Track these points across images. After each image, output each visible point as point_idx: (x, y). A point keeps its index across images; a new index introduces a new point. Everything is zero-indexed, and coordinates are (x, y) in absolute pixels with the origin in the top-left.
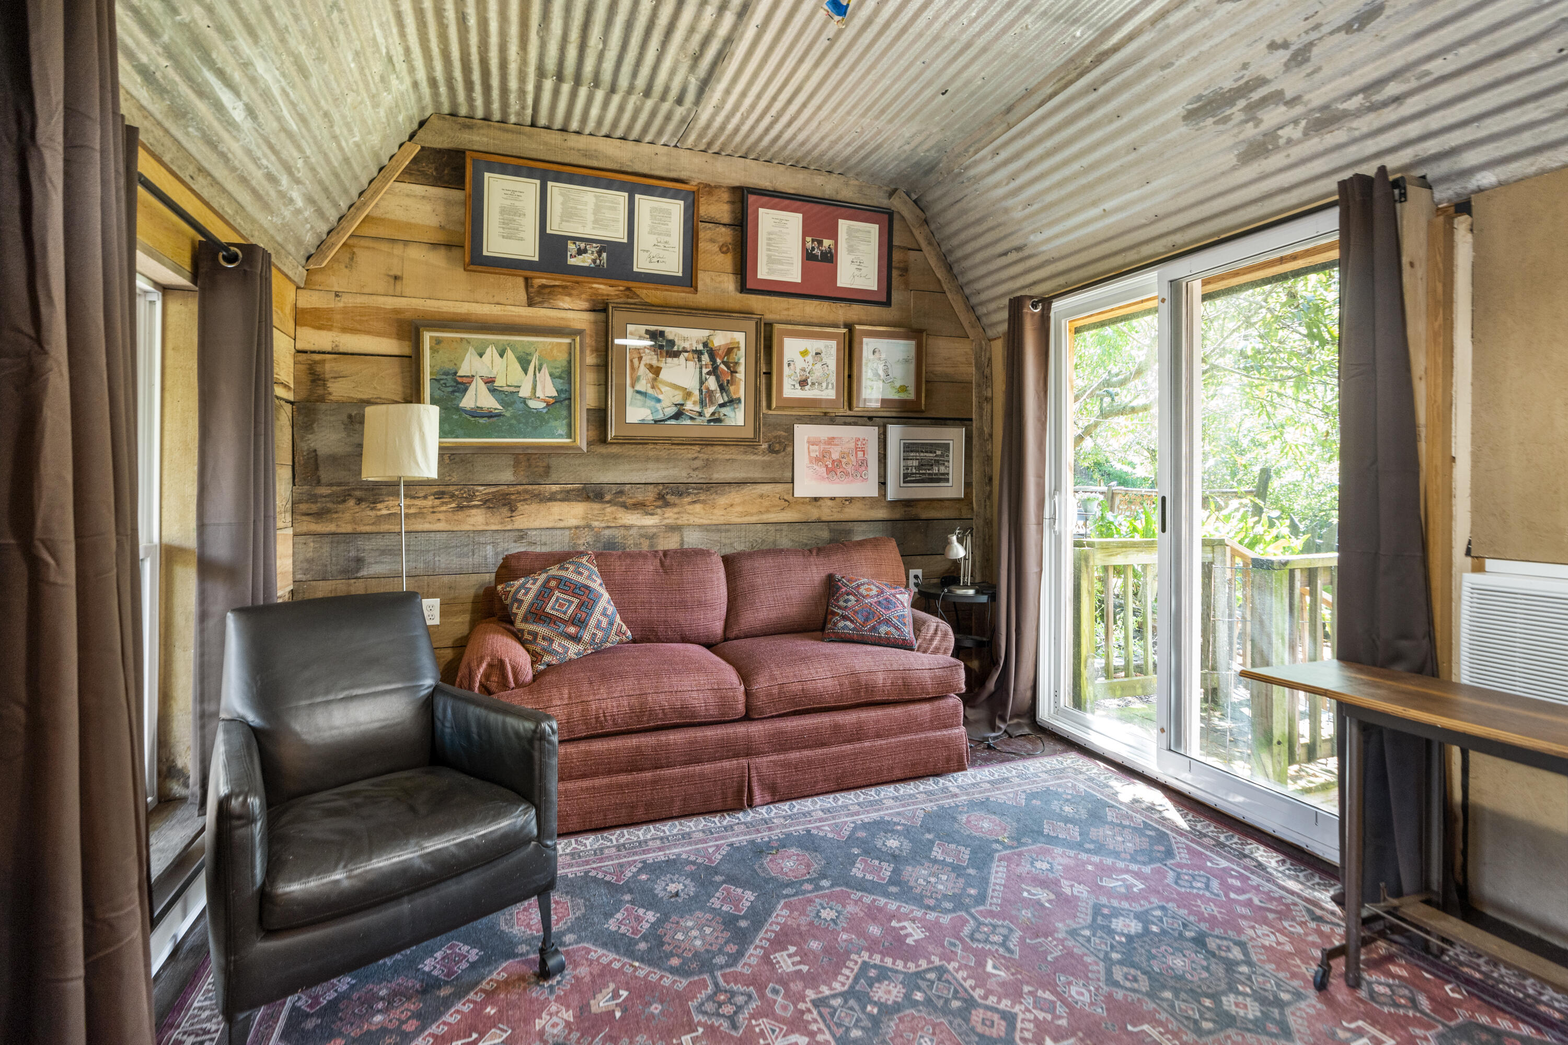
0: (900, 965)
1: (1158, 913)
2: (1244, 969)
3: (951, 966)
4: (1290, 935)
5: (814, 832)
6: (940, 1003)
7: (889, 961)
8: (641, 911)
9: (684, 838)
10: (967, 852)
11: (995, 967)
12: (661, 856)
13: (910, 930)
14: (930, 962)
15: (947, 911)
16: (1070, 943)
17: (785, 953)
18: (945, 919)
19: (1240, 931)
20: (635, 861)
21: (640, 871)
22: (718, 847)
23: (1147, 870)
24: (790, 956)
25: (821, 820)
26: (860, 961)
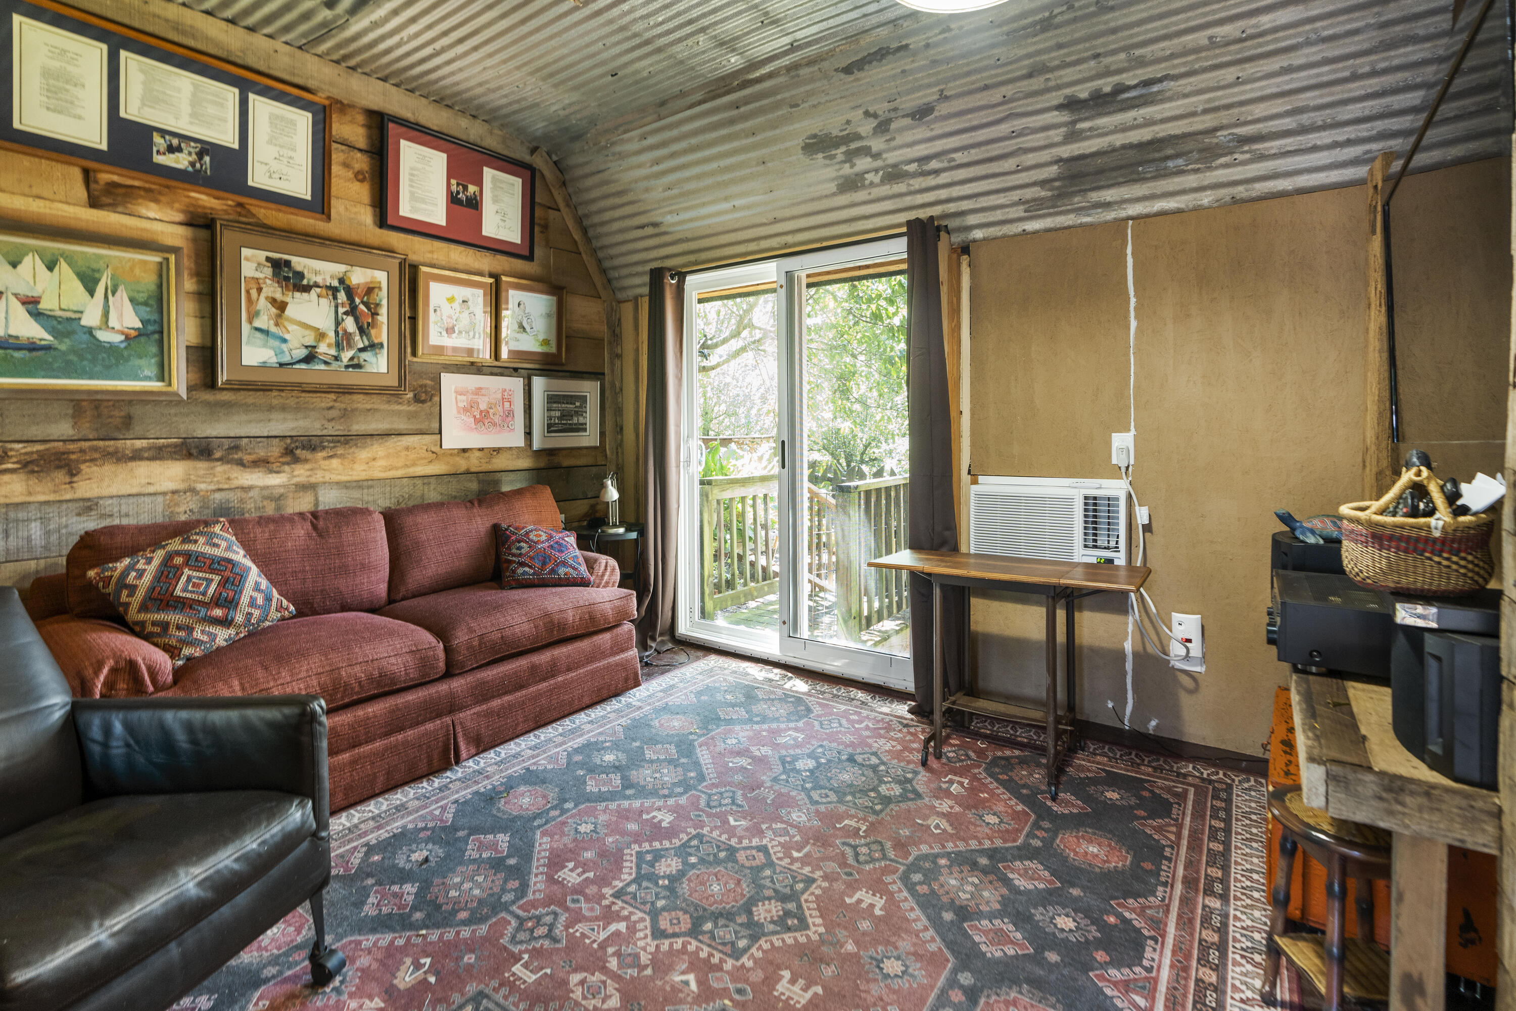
0: (667, 844)
1: (820, 750)
2: (882, 768)
3: (705, 831)
4: (896, 740)
5: (534, 768)
6: (711, 858)
7: (657, 845)
8: (396, 888)
9: (399, 811)
10: (673, 747)
11: (736, 820)
12: (383, 834)
13: (660, 817)
14: (688, 834)
15: (681, 794)
16: (777, 787)
17: (566, 870)
18: (683, 800)
19: (870, 746)
20: (355, 848)
21: (367, 854)
22: (444, 809)
23: (800, 724)
24: (572, 870)
25: (533, 757)
26: (633, 853)
